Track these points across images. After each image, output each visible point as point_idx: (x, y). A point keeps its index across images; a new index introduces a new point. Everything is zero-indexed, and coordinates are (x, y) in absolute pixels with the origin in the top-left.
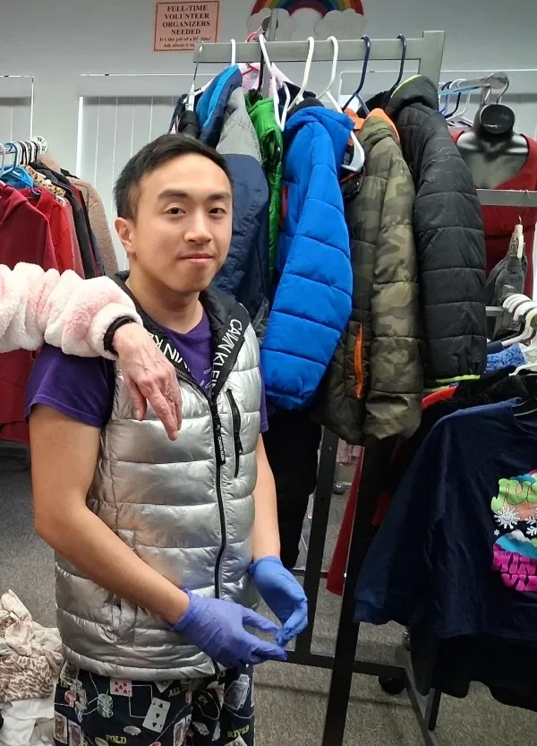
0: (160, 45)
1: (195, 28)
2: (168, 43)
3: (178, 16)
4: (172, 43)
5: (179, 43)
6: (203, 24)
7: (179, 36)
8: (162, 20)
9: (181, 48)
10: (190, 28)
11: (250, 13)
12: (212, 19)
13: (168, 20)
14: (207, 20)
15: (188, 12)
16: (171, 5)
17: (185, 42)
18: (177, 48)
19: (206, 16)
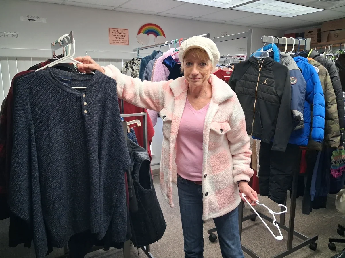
0: (112, 42)
1: (122, 37)
2: (114, 41)
3: (116, 33)
4: (116, 42)
5: (117, 42)
6: (124, 36)
7: (117, 39)
8: (111, 34)
9: (118, 43)
10: (121, 37)
11: (137, 34)
12: (126, 35)
13: (114, 34)
14: (125, 35)
15: (119, 32)
16: (114, 29)
17: (120, 42)
18: (117, 43)
19: (125, 34)
